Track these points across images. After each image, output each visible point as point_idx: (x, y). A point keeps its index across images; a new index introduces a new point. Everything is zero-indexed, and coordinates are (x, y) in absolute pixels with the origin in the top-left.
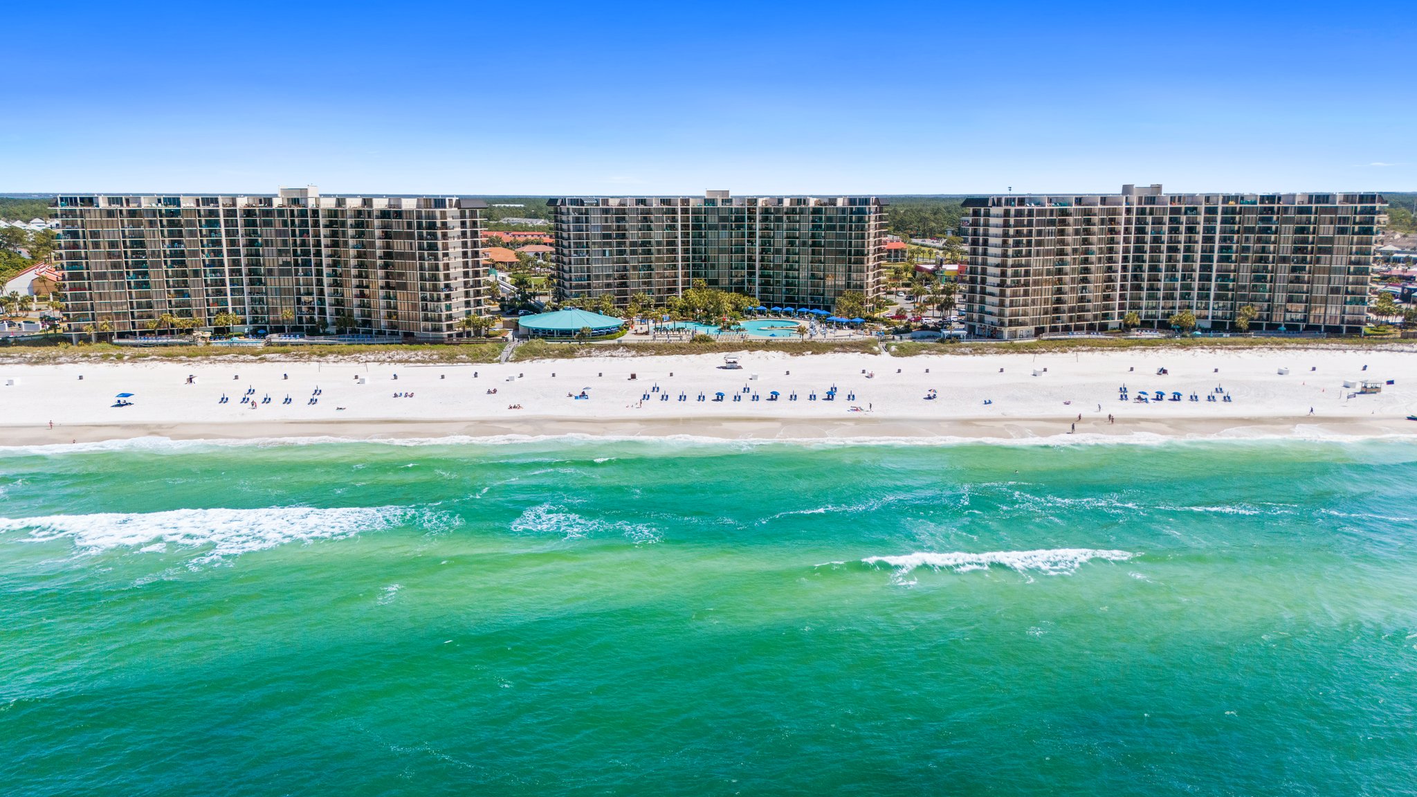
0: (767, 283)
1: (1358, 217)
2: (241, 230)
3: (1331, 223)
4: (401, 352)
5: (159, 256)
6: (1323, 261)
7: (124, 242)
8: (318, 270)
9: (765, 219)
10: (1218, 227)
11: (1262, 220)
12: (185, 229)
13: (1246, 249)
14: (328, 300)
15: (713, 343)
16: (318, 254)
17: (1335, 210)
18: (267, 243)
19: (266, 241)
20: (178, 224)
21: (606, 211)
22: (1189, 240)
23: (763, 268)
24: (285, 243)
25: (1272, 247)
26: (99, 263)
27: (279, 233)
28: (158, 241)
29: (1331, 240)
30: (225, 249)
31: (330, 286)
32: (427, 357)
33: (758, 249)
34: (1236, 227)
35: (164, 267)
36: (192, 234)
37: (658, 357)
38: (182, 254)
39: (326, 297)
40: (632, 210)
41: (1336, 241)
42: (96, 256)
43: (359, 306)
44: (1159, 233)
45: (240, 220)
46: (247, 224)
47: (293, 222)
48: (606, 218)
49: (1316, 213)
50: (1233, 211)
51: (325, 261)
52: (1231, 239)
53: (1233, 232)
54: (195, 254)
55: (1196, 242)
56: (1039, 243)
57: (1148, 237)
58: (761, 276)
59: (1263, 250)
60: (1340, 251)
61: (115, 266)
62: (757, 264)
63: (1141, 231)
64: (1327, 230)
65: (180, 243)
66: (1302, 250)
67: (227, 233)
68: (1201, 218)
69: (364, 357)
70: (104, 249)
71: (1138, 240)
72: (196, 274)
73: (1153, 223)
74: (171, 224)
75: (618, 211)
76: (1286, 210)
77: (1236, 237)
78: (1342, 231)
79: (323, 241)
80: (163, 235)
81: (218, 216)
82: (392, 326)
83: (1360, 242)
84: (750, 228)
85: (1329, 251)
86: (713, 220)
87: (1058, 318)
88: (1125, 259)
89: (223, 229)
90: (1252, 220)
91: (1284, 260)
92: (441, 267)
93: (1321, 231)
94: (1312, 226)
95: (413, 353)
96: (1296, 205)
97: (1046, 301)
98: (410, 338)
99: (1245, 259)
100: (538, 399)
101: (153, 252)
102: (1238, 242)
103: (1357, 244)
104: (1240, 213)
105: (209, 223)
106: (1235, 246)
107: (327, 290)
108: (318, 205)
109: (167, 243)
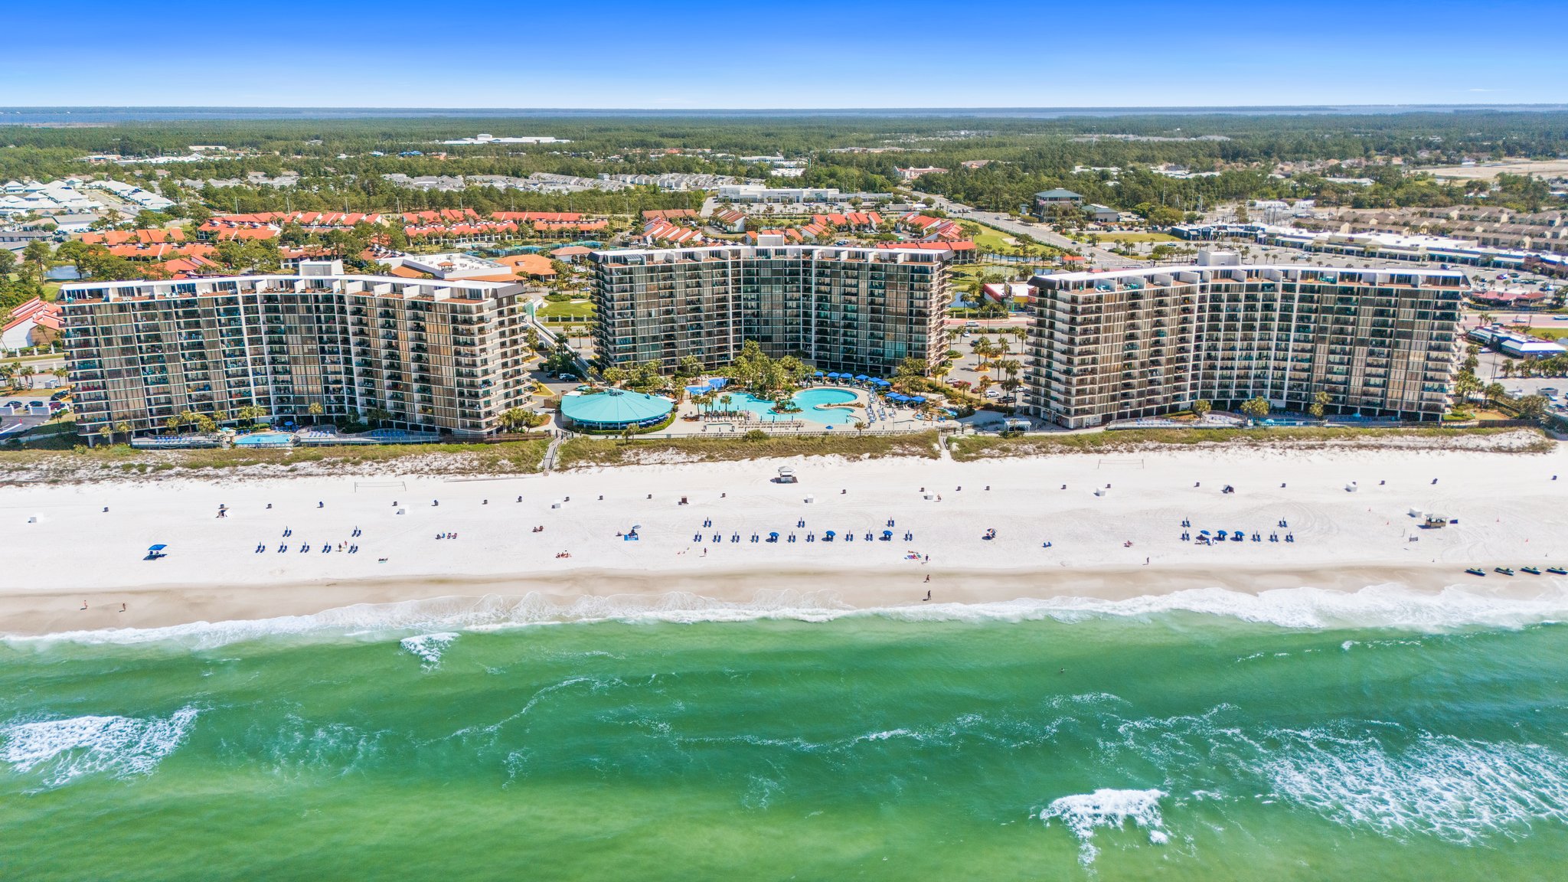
0: (824, 340)
1: (1440, 302)
2: (262, 317)
3: (1412, 307)
4: (438, 456)
5: (176, 349)
6: (1402, 346)
7: (139, 337)
8: (346, 359)
9: (820, 274)
10: (1296, 305)
11: (1341, 300)
12: (202, 320)
13: (1324, 330)
14: (358, 389)
15: (767, 442)
16: (346, 341)
17: (1415, 294)
18: (290, 330)
19: (290, 328)
20: (194, 314)
21: (651, 270)
22: (1266, 318)
23: (820, 324)
24: (310, 330)
25: (1350, 328)
26: (112, 360)
27: (302, 320)
28: (174, 334)
29: (1412, 325)
30: (246, 337)
31: (360, 375)
32: (466, 463)
33: (814, 304)
34: (1314, 306)
35: (182, 360)
36: (211, 324)
37: (710, 465)
38: (200, 345)
39: (356, 387)
40: (679, 267)
41: (1416, 326)
42: (109, 353)
43: (392, 398)
44: (1234, 310)
45: (261, 307)
46: (268, 310)
47: (317, 308)
48: (652, 277)
49: (1397, 296)
50: (1312, 289)
51: (354, 349)
52: (1309, 318)
53: (1310, 311)
54: (214, 345)
55: (1273, 320)
56: (1107, 330)
57: (1223, 315)
58: (817, 333)
59: (1342, 331)
60: (1420, 336)
61: (130, 362)
62: (814, 321)
63: (1216, 308)
64: (1407, 314)
65: (198, 334)
66: (1381, 334)
67: (248, 321)
68: (1278, 295)
69: (400, 465)
70: (117, 345)
71: (1212, 318)
72: (217, 365)
73: (1228, 301)
74: (187, 314)
75: (664, 269)
76: (1366, 291)
77: (1313, 316)
78: (1423, 316)
79: (351, 329)
80: (179, 327)
81: (237, 303)
82: (429, 420)
83: (1441, 328)
84: (805, 281)
85: (1409, 336)
86: (765, 273)
87: (1127, 404)
88: (1199, 338)
89: (243, 317)
90: (1330, 300)
91: (1362, 343)
92: (479, 363)
93: (1401, 315)
94: (1392, 309)
95: (451, 458)
96: (1377, 286)
97: (1115, 389)
98: (447, 436)
99: (1323, 340)
100: (586, 539)
101: (170, 346)
102: (1315, 322)
103: (1438, 329)
104: (1318, 292)
105: (228, 312)
106: (1312, 326)
107: (357, 379)
108: (344, 291)
109: (184, 335)
